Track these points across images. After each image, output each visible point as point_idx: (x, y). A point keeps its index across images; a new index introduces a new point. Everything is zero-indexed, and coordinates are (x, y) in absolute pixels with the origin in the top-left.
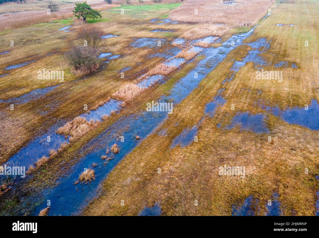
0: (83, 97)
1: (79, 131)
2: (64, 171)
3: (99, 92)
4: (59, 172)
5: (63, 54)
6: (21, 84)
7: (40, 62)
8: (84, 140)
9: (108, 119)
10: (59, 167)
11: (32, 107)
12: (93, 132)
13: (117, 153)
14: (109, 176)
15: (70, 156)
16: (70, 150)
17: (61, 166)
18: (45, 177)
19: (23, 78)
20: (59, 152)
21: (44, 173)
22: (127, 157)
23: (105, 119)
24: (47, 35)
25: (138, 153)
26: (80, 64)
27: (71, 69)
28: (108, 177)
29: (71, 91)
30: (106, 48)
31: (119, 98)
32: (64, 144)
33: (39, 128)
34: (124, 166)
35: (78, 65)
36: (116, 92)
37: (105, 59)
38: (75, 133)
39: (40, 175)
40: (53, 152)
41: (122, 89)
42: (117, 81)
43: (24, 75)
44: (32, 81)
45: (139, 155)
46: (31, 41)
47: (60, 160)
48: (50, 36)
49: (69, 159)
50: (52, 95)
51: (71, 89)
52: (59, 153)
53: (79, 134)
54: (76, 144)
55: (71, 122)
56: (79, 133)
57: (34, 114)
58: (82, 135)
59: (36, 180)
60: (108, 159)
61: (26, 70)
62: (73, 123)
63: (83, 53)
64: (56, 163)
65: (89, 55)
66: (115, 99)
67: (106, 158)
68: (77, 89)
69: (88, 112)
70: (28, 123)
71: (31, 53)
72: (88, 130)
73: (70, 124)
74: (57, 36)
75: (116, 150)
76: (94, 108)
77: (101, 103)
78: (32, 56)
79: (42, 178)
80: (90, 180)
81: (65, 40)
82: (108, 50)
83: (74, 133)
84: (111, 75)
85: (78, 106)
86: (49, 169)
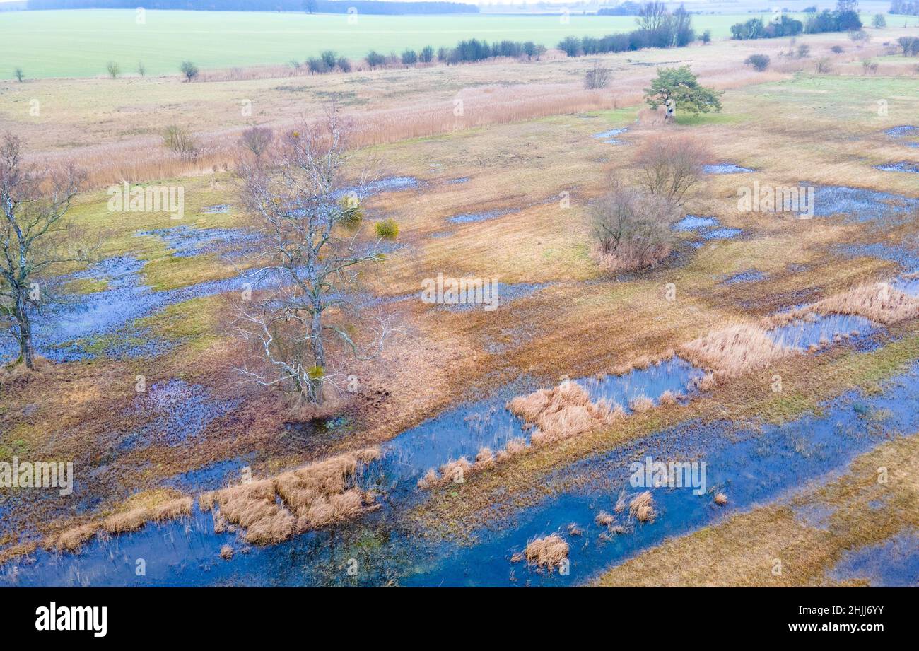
0: (599, 330)
1: (563, 421)
2: (497, 515)
3: (645, 327)
4: (485, 512)
5: (584, 204)
6: (468, 262)
7: (525, 215)
8: (566, 451)
9: (648, 411)
10: (489, 499)
11: (475, 327)
12: (595, 437)
13: (645, 521)
14: (602, 579)
15: (522, 482)
16: (526, 464)
17: (494, 499)
18: (453, 510)
19: (478, 250)
20: (499, 460)
21: (453, 499)
22: (669, 545)
23: (639, 409)
24: (562, 147)
25: (708, 546)
26: (617, 239)
27: (592, 248)
28: (599, 579)
29: (574, 305)
30: (706, 203)
31: (700, 361)
32: (516, 445)
33: (475, 383)
34: (654, 569)
35: (612, 240)
36: (695, 341)
37: (691, 235)
38: (550, 422)
39: (444, 501)
40: (487, 455)
41: (716, 334)
42: (709, 307)
43: (480, 243)
44: (493, 261)
45: (708, 553)
46: (521, 158)
47: (496, 483)
48: (569, 152)
49: (516, 486)
50: (526, 306)
51: (576, 300)
52: (499, 464)
53: (559, 430)
54: (545, 454)
55: (549, 391)
56: (560, 426)
57: (473, 344)
58: (565, 435)
59: (433, 509)
60: (614, 529)
61: (488, 230)
62: (553, 394)
63: (637, 209)
64: (485, 487)
65: (651, 218)
66: (687, 361)
67: (611, 523)
68: (591, 304)
69: (599, 375)
70: (455, 363)
71: (513, 189)
72: (585, 426)
73: (546, 395)
74: (585, 152)
75: (644, 511)
76: (620, 369)
77: (642, 360)
78: (512, 197)
79: (446, 511)
80: (551, 568)
81: (600, 166)
82: (709, 208)
83: (547, 421)
84: (696, 286)
85: (579, 353)
86: (465, 495)
